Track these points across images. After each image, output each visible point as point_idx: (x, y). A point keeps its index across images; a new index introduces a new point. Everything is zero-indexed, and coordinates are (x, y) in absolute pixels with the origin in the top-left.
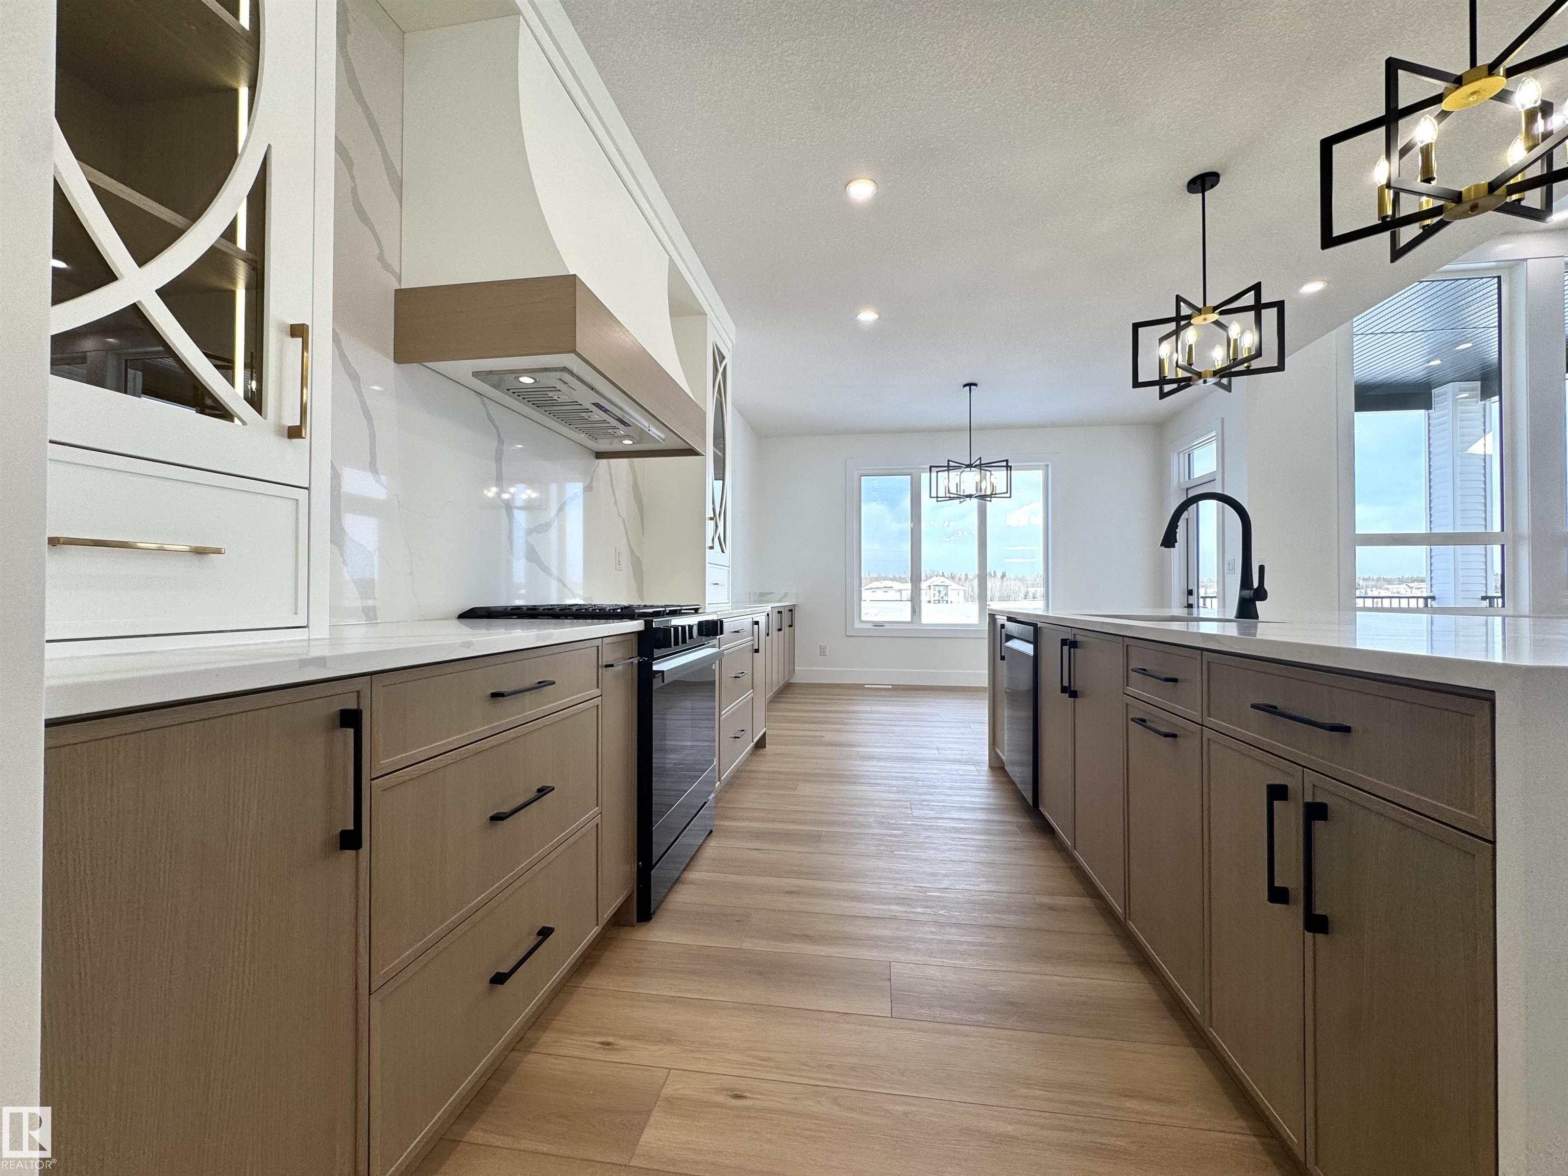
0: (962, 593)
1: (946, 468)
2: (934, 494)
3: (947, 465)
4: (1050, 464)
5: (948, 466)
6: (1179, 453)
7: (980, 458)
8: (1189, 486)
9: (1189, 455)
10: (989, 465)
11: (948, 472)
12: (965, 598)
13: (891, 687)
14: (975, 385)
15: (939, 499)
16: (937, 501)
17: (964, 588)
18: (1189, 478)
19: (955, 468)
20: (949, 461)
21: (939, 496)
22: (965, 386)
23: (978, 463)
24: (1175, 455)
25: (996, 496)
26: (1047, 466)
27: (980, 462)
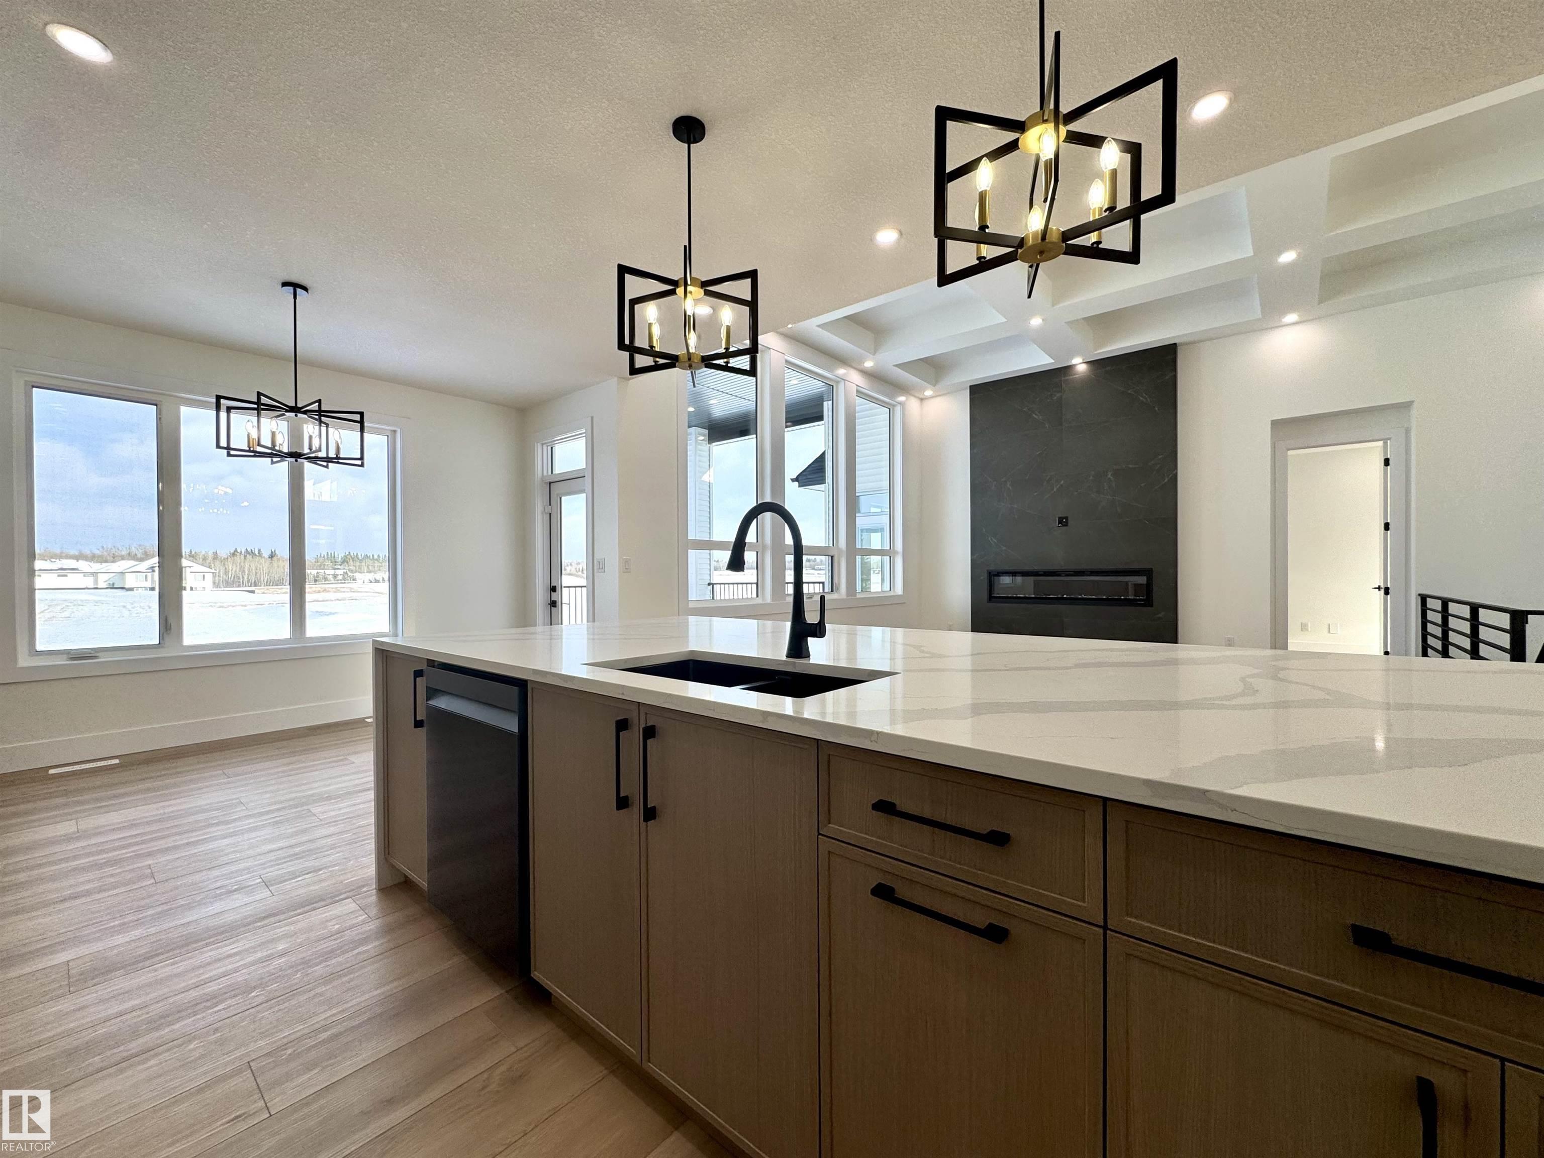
0: (209, 577)
1: (255, 406)
2: (223, 443)
3: (256, 400)
4: (399, 431)
5: (258, 403)
6: (543, 444)
7: (319, 401)
8: (551, 481)
9: (552, 448)
10: (329, 414)
11: (259, 415)
12: (214, 583)
13: (117, 761)
14: (305, 289)
15: (232, 452)
16: (229, 455)
17: (213, 571)
18: (552, 473)
19: (271, 408)
20: (259, 394)
21: (232, 446)
22: (285, 284)
23: (315, 407)
24: (539, 445)
25: (340, 461)
26: (395, 431)
27: (320, 406)
